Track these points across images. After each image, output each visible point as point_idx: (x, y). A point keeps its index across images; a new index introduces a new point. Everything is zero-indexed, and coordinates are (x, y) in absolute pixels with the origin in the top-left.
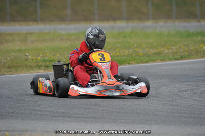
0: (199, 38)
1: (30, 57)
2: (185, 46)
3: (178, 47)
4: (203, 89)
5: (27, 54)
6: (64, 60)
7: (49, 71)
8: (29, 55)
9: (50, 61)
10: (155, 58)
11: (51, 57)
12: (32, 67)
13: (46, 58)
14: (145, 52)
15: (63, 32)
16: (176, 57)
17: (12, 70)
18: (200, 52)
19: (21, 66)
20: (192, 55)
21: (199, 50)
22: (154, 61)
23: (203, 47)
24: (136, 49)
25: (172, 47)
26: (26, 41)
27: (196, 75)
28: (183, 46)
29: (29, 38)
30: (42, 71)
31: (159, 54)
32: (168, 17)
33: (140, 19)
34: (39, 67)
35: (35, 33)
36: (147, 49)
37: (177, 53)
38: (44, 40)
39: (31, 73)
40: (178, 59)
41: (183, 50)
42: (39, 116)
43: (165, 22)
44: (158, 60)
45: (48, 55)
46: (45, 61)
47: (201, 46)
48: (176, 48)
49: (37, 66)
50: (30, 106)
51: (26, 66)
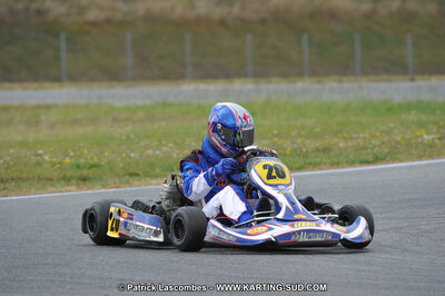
0: (413, 116)
1: (46, 157)
2: (382, 132)
3: (367, 136)
4: (423, 227)
5: (41, 152)
6: (121, 165)
7: (90, 188)
8: (46, 153)
9: (91, 167)
10: (318, 160)
11: (92, 158)
12: (51, 180)
13: (82, 161)
14: (295, 146)
15: (117, 104)
16: (363, 158)
17: (7, 185)
18: (417, 147)
19: (27, 179)
20: (399, 153)
21: (413, 141)
22: (317, 165)
23: (422, 136)
24: (276, 139)
25: (356, 135)
26: (37, 122)
27: (407, 197)
28: (378, 134)
29: (43, 117)
30: (74, 188)
31: (326, 150)
32: (344, 69)
33: (284, 75)
34: (67, 180)
35: (56, 106)
36: (299, 141)
37: (365, 148)
38: (75, 122)
39: (51, 192)
40: (368, 163)
41: (378, 143)
42: (69, 286)
43: (340, 81)
44: (325, 164)
45: (86, 152)
46: (78, 167)
47: (418, 133)
48: (364, 138)
49: (64, 178)
50: (48, 264)
51: (39, 179)
